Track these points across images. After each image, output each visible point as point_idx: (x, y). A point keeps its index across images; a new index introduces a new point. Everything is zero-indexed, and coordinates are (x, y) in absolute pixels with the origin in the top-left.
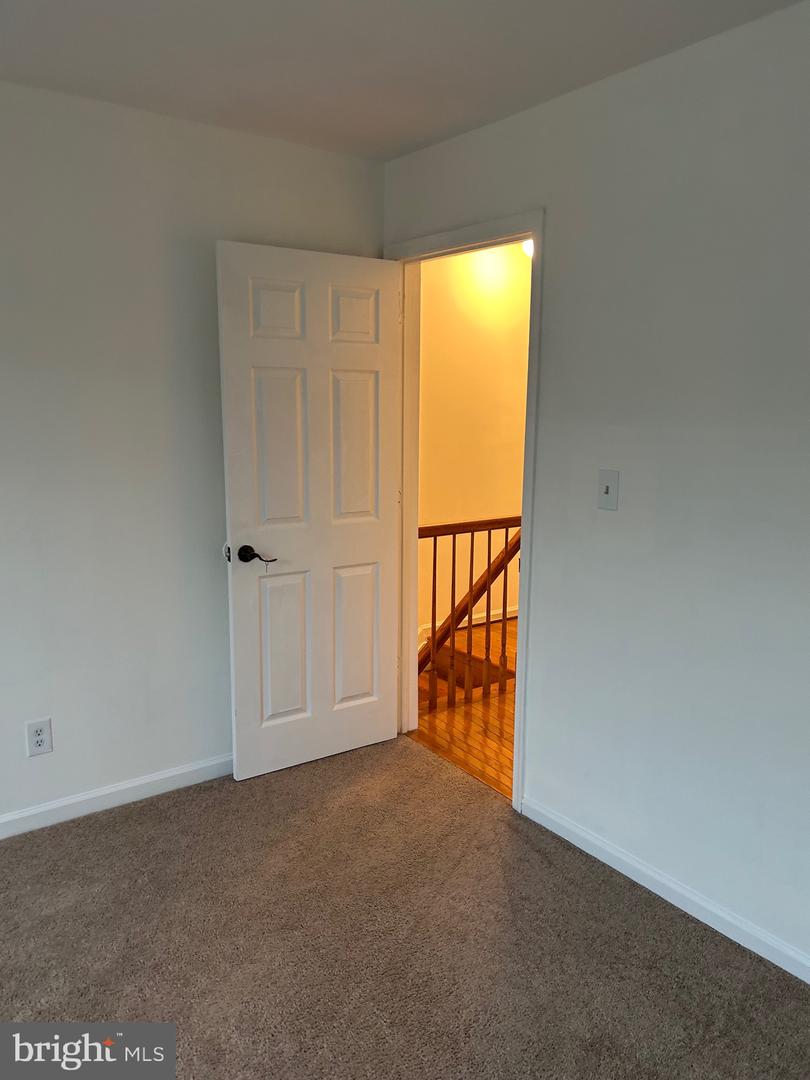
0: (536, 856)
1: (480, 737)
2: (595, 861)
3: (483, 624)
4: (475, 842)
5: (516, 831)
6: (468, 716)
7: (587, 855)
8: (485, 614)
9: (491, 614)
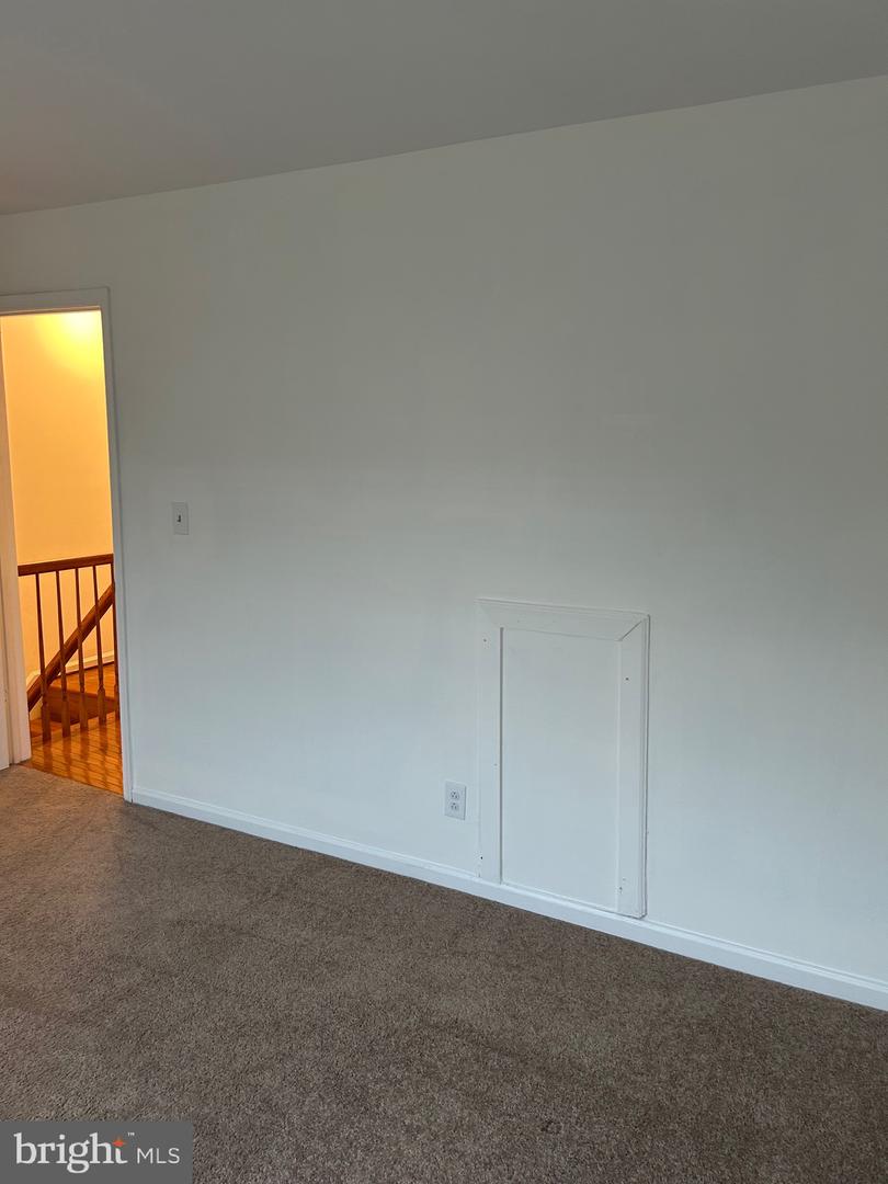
0: (143, 826)
1: (99, 757)
2: (193, 821)
3: (95, 667)
4: (89, 828)
5: (127, 813)
6: (85, 742)
7: (187, 819)
8: (96, 657)
9: (103, 656)
